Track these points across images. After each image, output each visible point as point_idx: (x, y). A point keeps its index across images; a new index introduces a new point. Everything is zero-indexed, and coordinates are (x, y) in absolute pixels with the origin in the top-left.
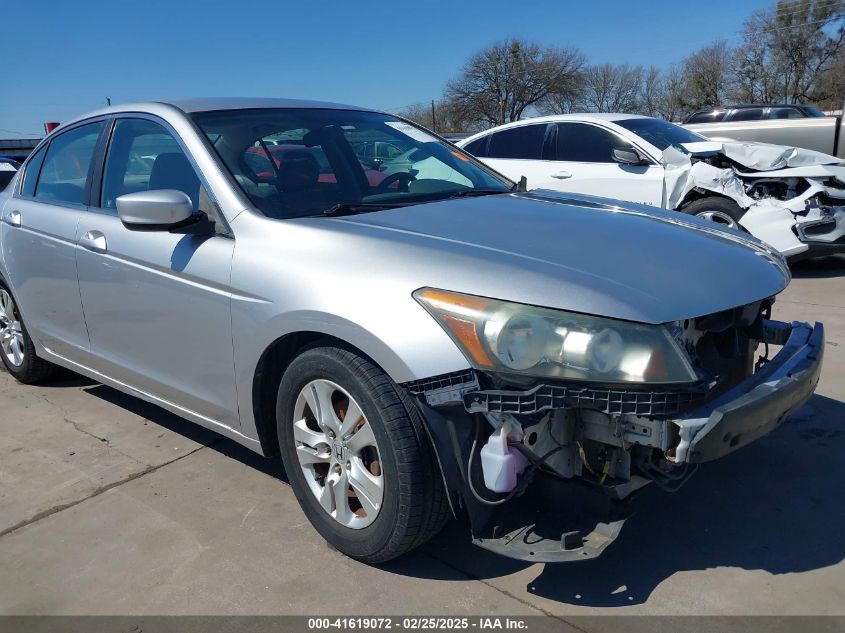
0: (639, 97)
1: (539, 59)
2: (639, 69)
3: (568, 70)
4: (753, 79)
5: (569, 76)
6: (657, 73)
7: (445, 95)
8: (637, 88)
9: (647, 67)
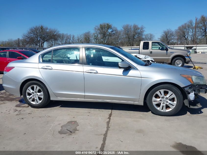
0: (71, 41)
1: (48, 30)
2: (70, 35)
3: (55, 34)
4: (97, 40)
5: (55, 35)
6: (74, 36)
7: (22, 37)
8: (70, 39)
9: (72, 35)
